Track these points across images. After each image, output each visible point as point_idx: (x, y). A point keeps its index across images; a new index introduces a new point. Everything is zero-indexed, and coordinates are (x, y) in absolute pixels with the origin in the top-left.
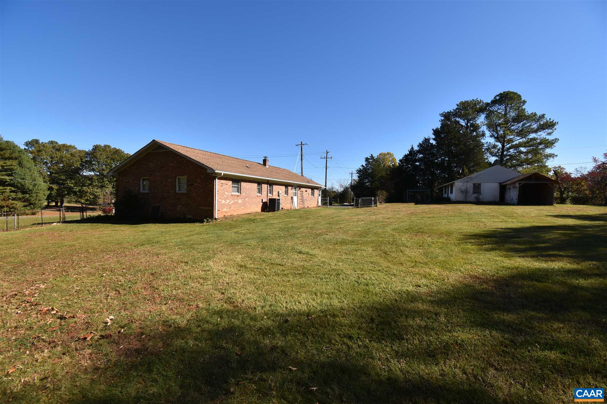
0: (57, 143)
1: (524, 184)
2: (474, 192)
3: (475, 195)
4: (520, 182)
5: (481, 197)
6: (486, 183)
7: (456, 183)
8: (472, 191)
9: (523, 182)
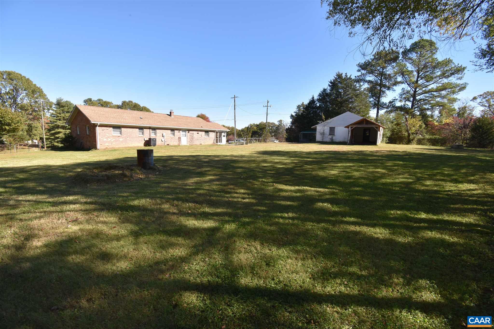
0: (102, 100)
1: (355, 127)
2: (330, 134)
3: (330, 137)
4: (352, 126)
5: (334, 138)
6: (338, 127)
7: (317, 127)
8: (328, 134)
9: (355, 126)
